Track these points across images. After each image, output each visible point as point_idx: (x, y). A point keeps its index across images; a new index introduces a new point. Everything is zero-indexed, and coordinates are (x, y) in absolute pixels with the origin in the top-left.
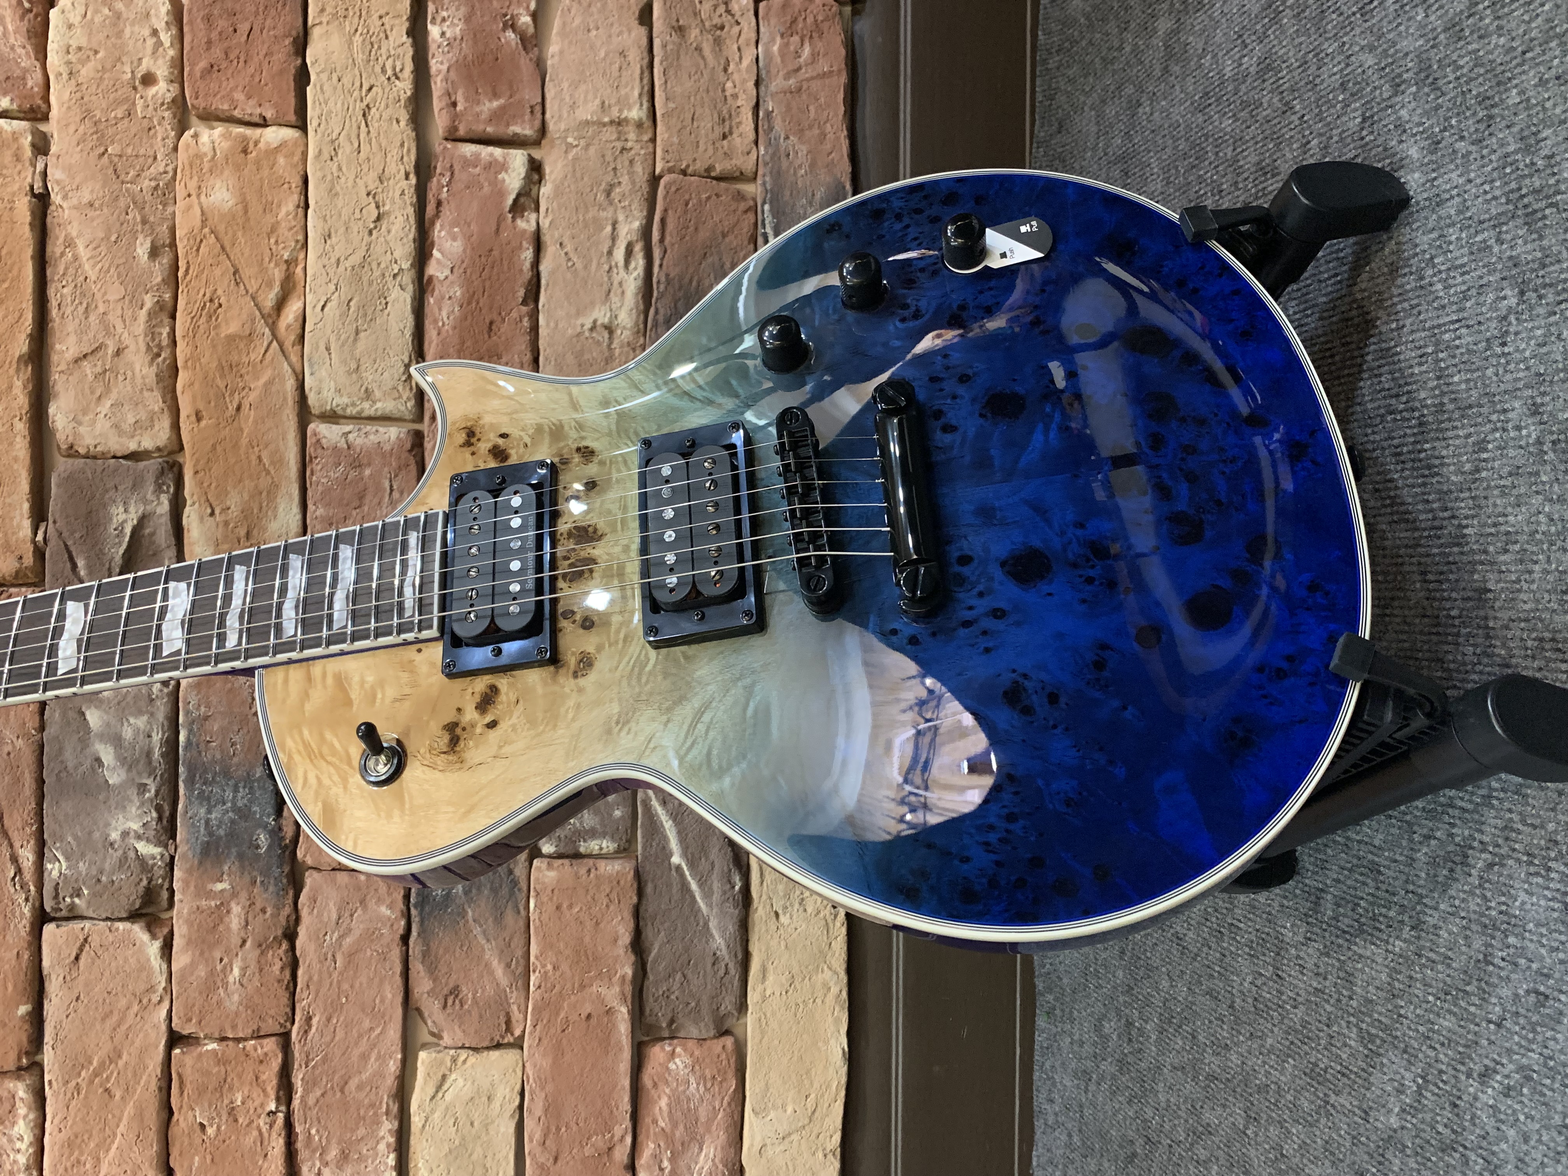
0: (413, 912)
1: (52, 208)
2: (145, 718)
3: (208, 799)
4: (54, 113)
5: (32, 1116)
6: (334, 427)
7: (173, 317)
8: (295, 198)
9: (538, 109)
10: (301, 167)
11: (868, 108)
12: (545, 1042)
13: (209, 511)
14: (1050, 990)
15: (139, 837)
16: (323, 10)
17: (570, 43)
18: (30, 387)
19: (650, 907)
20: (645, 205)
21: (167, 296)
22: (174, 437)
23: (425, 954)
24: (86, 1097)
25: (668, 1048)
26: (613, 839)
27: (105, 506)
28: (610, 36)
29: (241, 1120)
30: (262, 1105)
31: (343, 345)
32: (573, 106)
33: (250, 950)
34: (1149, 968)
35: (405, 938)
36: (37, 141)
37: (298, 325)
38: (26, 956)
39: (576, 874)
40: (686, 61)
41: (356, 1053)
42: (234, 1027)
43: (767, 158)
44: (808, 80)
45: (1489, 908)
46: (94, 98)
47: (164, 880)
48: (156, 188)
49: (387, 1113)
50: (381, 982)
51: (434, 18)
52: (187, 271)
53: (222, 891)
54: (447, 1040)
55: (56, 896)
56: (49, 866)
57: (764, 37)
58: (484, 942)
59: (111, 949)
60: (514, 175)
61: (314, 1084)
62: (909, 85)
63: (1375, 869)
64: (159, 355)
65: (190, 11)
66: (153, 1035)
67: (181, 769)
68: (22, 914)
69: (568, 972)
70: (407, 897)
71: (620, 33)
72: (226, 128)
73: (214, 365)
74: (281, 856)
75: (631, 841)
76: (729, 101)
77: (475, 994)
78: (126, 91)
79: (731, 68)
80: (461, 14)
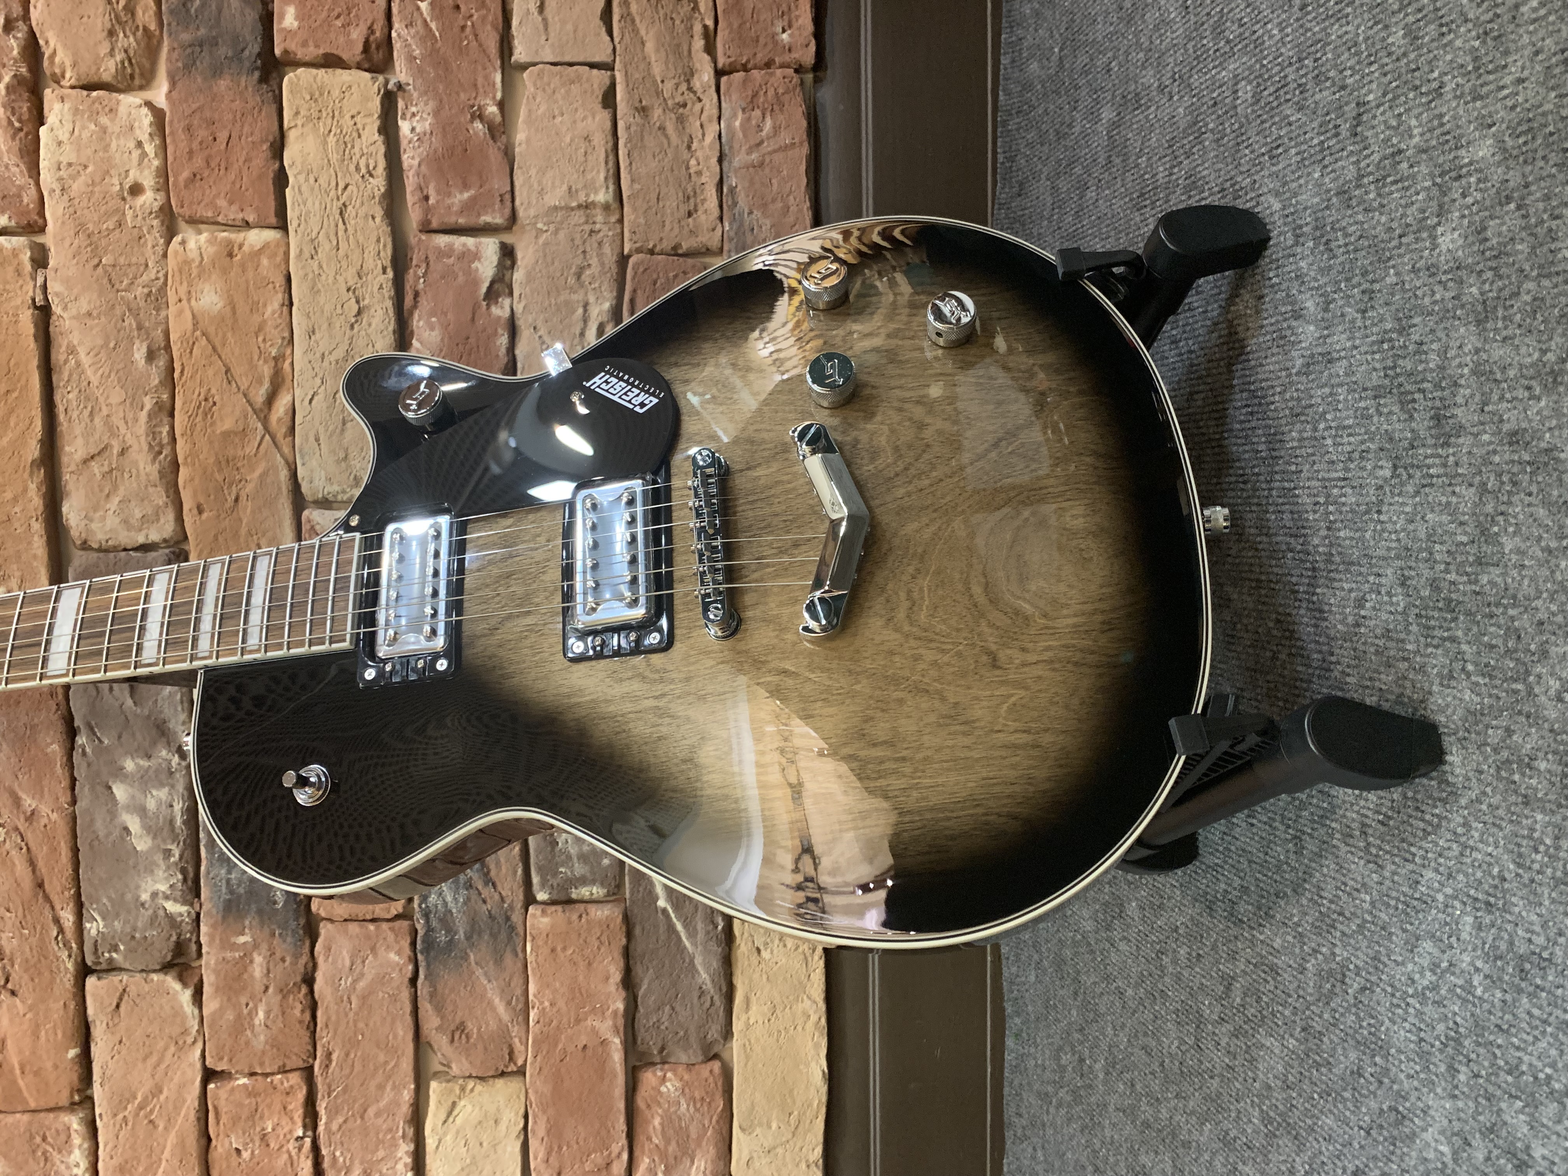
0: (420, 957)
1: (54, 318)
2: (166, 790)
4: (50, 228)
5: (86, 1145)
6: (327, 512)
7: (172, 415)
8: (280, 297)
9: (508, 197)
10: (283, 267)
11: (831, 177)
12: (545, 1071)
14: (1018, 1015)
15: (167, 898)
16: (297, 113)
17: (537, 130)
18: (44, 489)
19: (639, 946)
20: (615, 286)
21: (165, 397)
22: (179, 529)
23: (432, 995)
24: (133, 1128)
26: (602, 885)
28: (575, 122)
29: (272, 1145)
30: (291, 1132)
31: (331, 436)
32: (541, 192)
33: (273, 995)
34: (1097, 1014)
35: (413, 981)
36: (36, 256)
37: (288, 419)
38: (72, 1005)
39: (568, 919)
40: (650, 142)
42: (262, 1064)
43: (732, 234)
44: (770, 153)
45: (1361, 1027)
46: (86, 211)
47: (192, 934)
48: (149, 295)
49: (404, 1136)
50: (393, 1022)
51: (404, 114)
52: (182, 372)
53: (244, 943)
54: (455, 1070)
55: (96, 951)
56: (88, 925)
57: (726, 112)
58: (486, 982)
59: (148, 997)
60: (486, 263)
61: (337, 1113)
62: (871, 151)
63: (1274, 970)
64: (160, 453)
65: (171, 122)
66: (189, 1073)
67: (202, 835)
68: (66, 969)
69: (564, 1009)
70: (413, 944)
71: (584, 118)
72: (213, 233)
73: (212, 460)
74: (296, 911)
75: (619, 886)
76: (694, 178)
77: (479, 1030)
78: (115, 203)
79: (694, 146)
80: (429, 109)
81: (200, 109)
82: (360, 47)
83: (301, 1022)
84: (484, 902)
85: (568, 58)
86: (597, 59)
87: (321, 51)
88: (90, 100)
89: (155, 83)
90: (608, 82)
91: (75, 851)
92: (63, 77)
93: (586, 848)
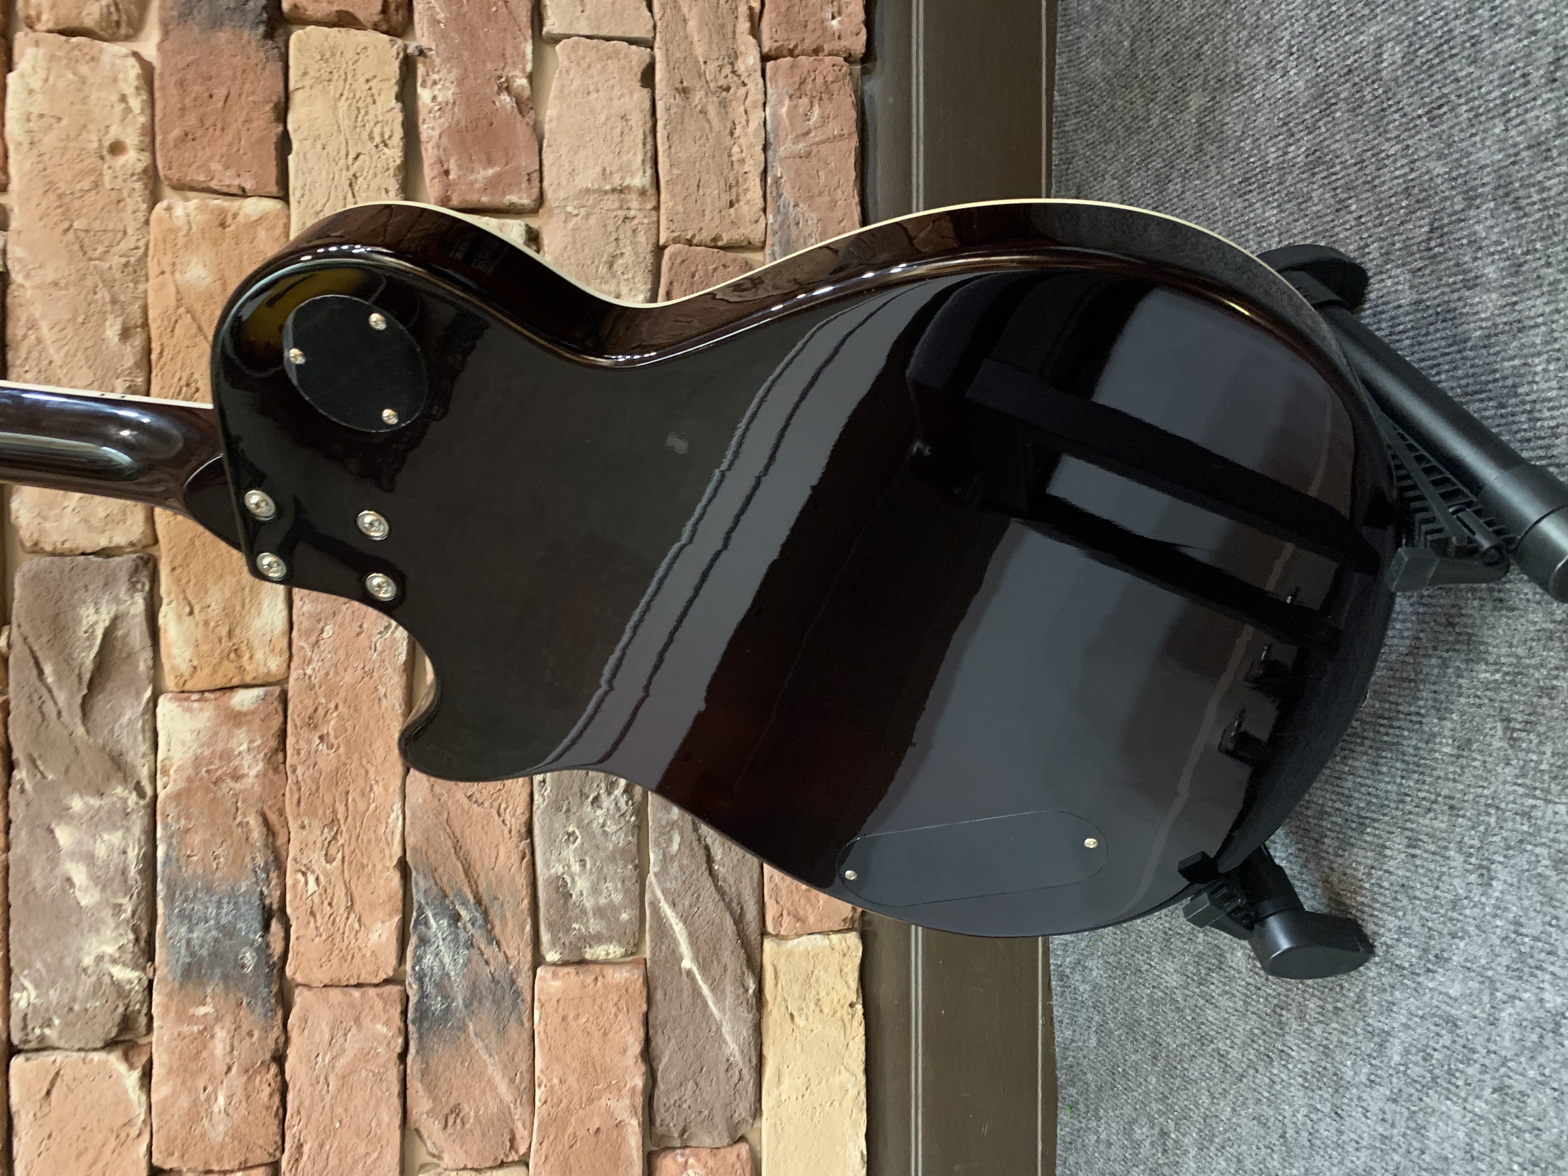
0: (411, 1028)
1: (12, 287)
2: (120, 833)
3: (190, 917)
4: (14, 185)
9: (536, 176)
10: (282, 240)
11: (879, 172)
12: (551, 1159)
13: (187, 610)
14: (1073, 1085)
15: (114, 961)
16: (305, 74)
17: (569, 106)
19: (660, 1014)
20: (649, 278)
21: (140, 381)
22: (149, 531)
23: (424, 1073)
25: (680, 1160)
26: (619, 943)
27: (74, 608)
28: (611, 99)
32: (572, 174)
33: (236, 1079)
34: (1187, 1080)
35: (403, 1056)
39: (583, 982)
40: (691, 125)
42: (219, 1160)
43: (776, 227)
44: (818, 144)
46: (58, 169)
47: (142, 1005)
48: (126, 265)
50: (377, 1105)
51: (424, 81)
52: (161, 353)
53: (205, 1015)
54: (447, 1160)
55: (25, 1027)
56: (16, 996)
57: (771, 99)
58: (486, 1057)
59: (85, 1082)
62: (921, 147)
65: (162, 75)
66: (132, 1172)
67: (160, 886)
69: (575, 1086)
70: (404, 1013)
71: (622, 96)
72: (203, 200)
74: (269, 975)
75: (638, 944)
76: (736, 167)
77: (477, 1113)
78: (91, 161)
79: (738, 132)
80: (453, 76)
81: (196, 62)
82: (377, 7)
83: (268, 1108)
84: (487, 963)
85: (604, 32)
86: (636, 34)
87: (335, 8)
88: (69, 46)
89: (145, 33)
90: (647, 60)
92: (39, 19)
93: (603, 901)
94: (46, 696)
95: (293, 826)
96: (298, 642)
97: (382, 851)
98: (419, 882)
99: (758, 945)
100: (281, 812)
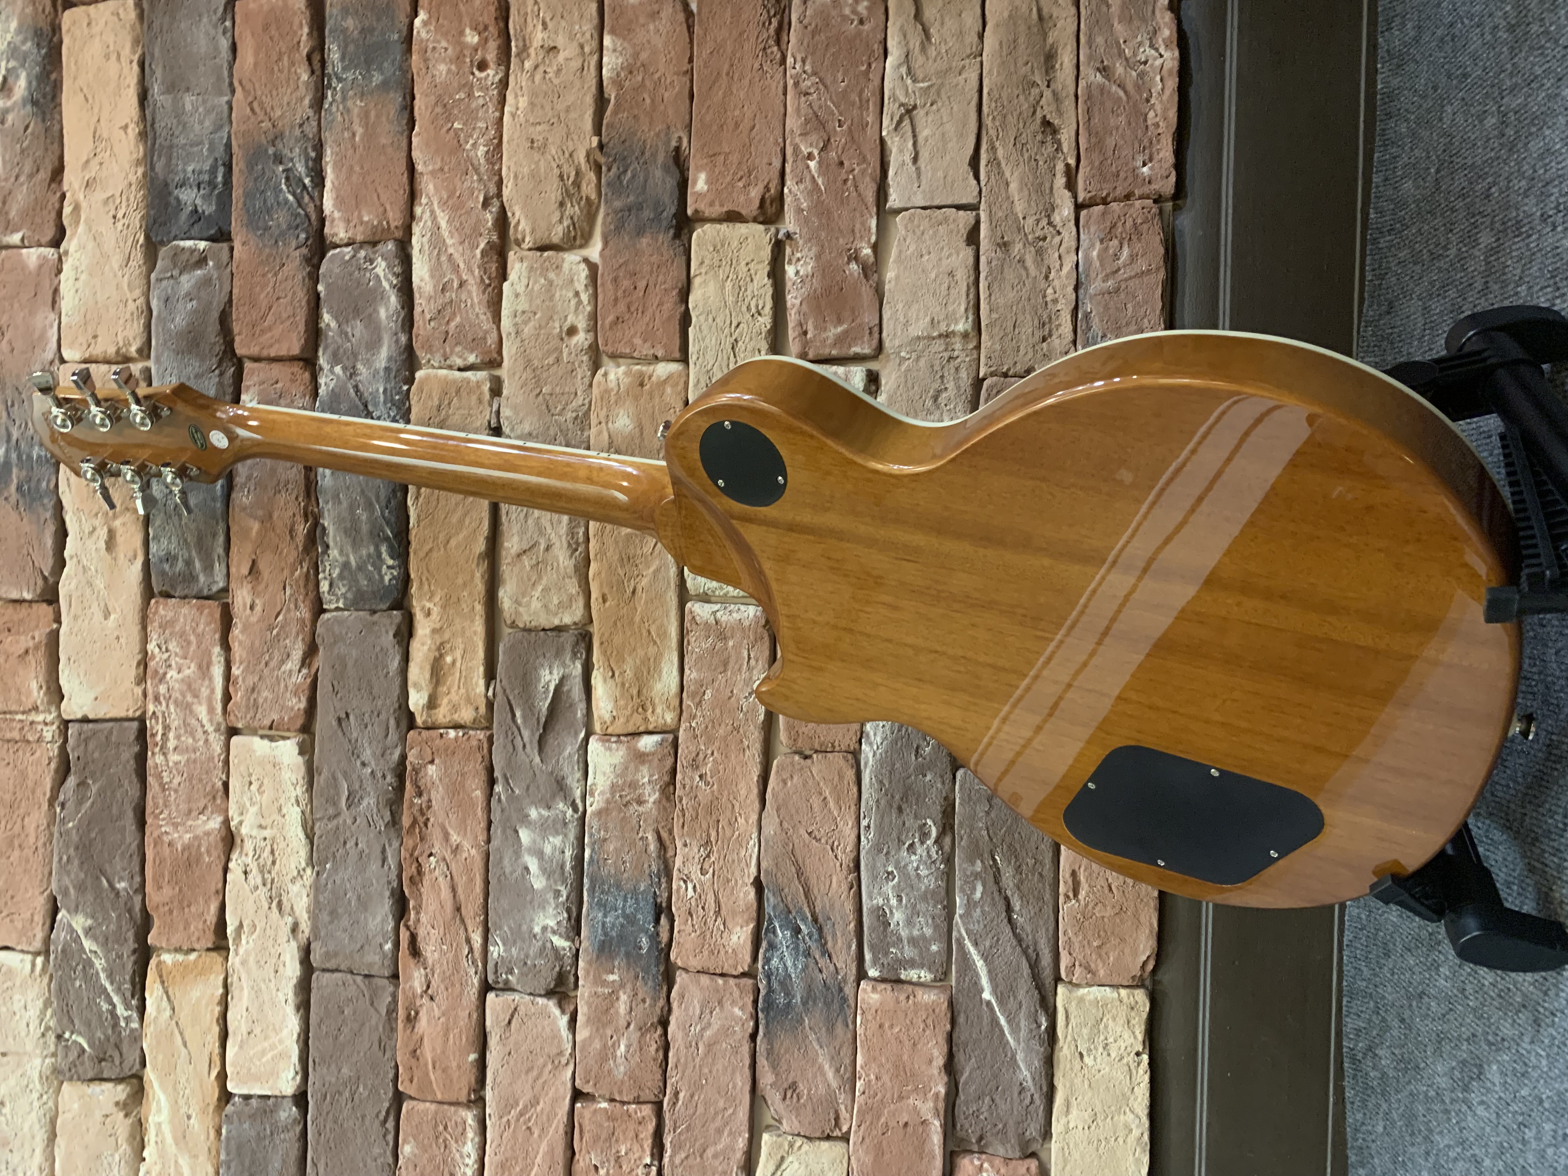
0: (760, 1015)
2: (560, 838)
3: (605, 906)
4: (505, 364)
5: (477, 1140)
6: (706, 606)
9: (876, 329)
10: (683, 393)
11: (1187, 299)
12: (867, 1140)
13: (611, 674)
15: (554, 932)
16: (702, 263)
17: (905, 268)
18: (486, 577)
19: (961, 1035)
20: (969, 407)
22: (587, 614)
23: (770, 1052)
24: (514, 1131)
26: (930, 970)
27: (536, 669)
28: (940, 259)
29: (624, 1168)
30: (640, 1158)
32: (907, 324)
33: (634, 1031)
35: (753, 1037)
36: (494, 386)
38: (475, 1016)
39: (897, 999)
40: (1010, 275)
41: (713, 1126)
42: (620, 1092)
44: (1126, 280)
46: (533, 350)
47: (572, 967)
48: (576, 418)
50: (733, 1072)
51: (790, 259)
53: (613, 981)
54: (785, 1126)
55: (496, 972)
56: (492, 949)
57: (1084, 243)
58: (818, 1047)
59: (533, 1018)
61: (680, 1148)
62: (1229, 274)
64: (577, 550)
65: (602, 274)
66: (562, 1090)
67: (585, 880)
68: (473, 984)
69: (888, 1084)
70: (755, 1002)
71: (950, 255)
72: (629, 365)
73: (616, 557)
74: (658, 958)
75: (946, 973)
76: (1049, 306)
77: (809, 1091)
78: (555, 343)
79: (1051, 276)
80: (812, 254)
81: (626, 263)
82: (757, 203)
83: (655, 1060)
84: (821, 971)
85: (937, 202)
86: (964, 201)
87: (725, 209)
88: (542, 259)
89: (592, 242)
90: (972, 222)
91: (487, 883)
92: (524, 241)
93: (916, 933)
94: (516, 732)
95: (679, 844)
96: (687, 702)
97: (743, 870)
98: (770, 899)
99: (1052, 989)
100: (671, 832)
